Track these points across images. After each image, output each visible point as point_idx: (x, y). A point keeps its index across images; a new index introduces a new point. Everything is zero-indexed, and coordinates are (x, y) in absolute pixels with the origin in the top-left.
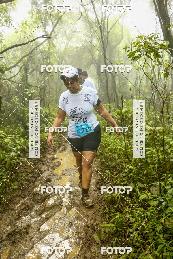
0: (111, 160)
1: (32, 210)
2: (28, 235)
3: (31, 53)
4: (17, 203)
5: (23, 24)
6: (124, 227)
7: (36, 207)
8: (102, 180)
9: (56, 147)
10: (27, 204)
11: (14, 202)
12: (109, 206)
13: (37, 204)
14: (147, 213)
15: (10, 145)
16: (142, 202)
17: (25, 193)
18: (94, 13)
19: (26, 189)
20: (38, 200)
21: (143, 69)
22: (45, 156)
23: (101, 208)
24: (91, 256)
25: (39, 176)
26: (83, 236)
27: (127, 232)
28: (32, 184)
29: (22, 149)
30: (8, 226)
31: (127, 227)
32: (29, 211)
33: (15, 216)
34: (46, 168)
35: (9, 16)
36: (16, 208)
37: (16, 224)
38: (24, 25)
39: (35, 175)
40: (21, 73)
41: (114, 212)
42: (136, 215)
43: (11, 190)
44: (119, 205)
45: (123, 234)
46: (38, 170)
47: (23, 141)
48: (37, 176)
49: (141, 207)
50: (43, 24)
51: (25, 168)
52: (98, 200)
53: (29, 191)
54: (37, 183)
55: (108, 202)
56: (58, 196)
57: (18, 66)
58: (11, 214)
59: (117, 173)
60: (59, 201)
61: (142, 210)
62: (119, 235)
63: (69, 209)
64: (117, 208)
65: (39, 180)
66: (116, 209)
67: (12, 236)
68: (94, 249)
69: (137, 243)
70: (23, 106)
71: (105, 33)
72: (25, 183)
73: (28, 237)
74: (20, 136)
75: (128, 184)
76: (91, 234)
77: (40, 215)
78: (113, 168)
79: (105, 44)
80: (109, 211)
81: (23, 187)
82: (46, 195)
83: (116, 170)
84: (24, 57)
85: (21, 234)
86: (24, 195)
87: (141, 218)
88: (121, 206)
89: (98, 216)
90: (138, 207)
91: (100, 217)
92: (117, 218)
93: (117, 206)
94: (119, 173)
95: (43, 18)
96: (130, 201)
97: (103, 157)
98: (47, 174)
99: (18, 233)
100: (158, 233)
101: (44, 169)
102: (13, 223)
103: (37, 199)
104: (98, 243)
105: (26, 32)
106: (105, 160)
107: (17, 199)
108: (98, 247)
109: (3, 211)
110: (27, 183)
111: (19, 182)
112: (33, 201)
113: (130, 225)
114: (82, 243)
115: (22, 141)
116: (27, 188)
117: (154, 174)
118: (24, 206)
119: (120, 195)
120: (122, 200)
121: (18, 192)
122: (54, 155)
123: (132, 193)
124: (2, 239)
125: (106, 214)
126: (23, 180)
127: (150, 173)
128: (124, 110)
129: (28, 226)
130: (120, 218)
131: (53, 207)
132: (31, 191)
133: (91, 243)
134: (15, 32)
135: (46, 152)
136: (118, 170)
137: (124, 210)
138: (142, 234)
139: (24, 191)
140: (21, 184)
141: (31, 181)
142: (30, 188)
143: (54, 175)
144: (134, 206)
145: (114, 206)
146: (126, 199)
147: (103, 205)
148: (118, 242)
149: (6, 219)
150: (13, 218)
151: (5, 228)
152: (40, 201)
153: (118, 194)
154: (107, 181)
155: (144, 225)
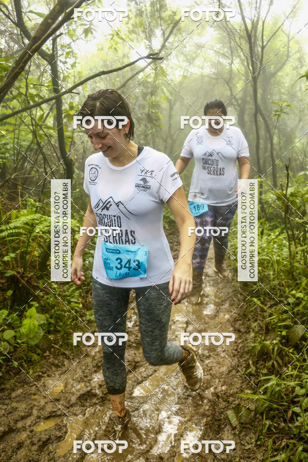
3: (124, 86)
5: (113, 35)
6: (285, 403)
8: (244, 315)
12: (255, 363)
18: (240, 12)
20: (130, 343)
23: (241, 366)
26: (207, 413)
27: (290, 413)
30: (79, 382)
31: (289, 404)
33: (92, 366)
36: (93, 353)
38: (116, 38)
41: (266, 375)
44: (275, 363)
45: (281, 415)
50: (146, 36)
52: (236, 350)
55: (255, 355)
58: (85, 364)
59: (273, 304)
62: (274, 417)
64: (272, 368)
66: (269, 369)
67: (86, 400)
68: (227, 436)
71: (256, 49)
75: (292, 324)
76: (222, 410)
78: (265, 294)
80: (256, 372)
83: (270, 299)
88: (278, 364)
89: (235, 379)
91: (240, 382)
92: (272, 386)
93: (270, 363)
94: (276, 304)
95: (147, 23)
96: (295, 357)
99: (95, 395)
102: (88, 378)
104: (236, 427)
105: (117, 49)
108: (234, 433)
109: (71, 357)
113: (296, 400)
114: (206, 425)
119: (276, 344)
120: (281, 353)
123: (299, 342)
124: (69, 402)
125: (250, 375)
128: (290, 191)
130: (278, 385)
133: (223, 426)
137: (284, 371)
144: (302, 366)
145: (265, 363)
146: (288, 353)
147: (244, 361)
148: (272, 428)
149: (76, 371)
150: (88, 370)
151: (75, 385)
152: (134, 345)
153: (275, 342)
154: (254, 317)
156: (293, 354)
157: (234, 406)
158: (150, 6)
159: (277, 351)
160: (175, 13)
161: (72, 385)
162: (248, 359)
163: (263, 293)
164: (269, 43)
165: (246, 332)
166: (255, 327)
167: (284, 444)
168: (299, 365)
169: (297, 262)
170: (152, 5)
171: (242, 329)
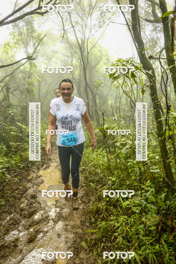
0: (95, 175)
1: (20, 224)
2: (18, 248)
3: (13, 73)
4: (4, 219)
5: (5, 45)
7: (23, 222)
8: (87, 193)
9: (40, 166)
10: (15, 219)
11: (1, 217)
13: (24, 219)
14: (130, 220)
16: (126, 211)
18: (75, 35)
19: (13, 205)
21: (122, 88)
22: (29, 175)
24: (80, 262)
25: (24, 193)
27: (113, 238)
28: (18, 200)
29: (7, 167)
32: (16, 226)
33: (3, 231)
34: (31, 185)
36: (3, 223)
37: (5, 238)
38: (7, 46)
39: (21, 192)
40: (3, 92)
41: (100, 221)
42: (120, 221)
44: (104, 215)
45: (109, 240)
46: (23, 187)
48: (23, 193)
49: (125, 215)
50: (24, 45)
51: (10, 186)
52: (84, 212)
53: (16, 208)
54: (23, 200)
55: (94, 213)
56: (44, 211)
59: (101, 186)
60: (46, 215)
61: (126, 217)
63: (56, 222)
65: (25, 197)
66: (101, 219)
67: (1, 250)
68: (82, 255)
69: (122, 246)
70: (6, 125)
71: (84, 54)
73: (17, 250)
74: (2, 155)
76: (79, 243)
77: (28, 229)
78: (97, 182)
79: (85, 64)
80: (95, 221)
81: (10, 203)
82: (33, 210)
83: (100, 184)
84: (5, 77)
85: (10, 248)
86: (10, 211)
87: (125, 224)
88: (106, 216)
90: (122, 215)
93: (102, 216)
94: (103, 186)
96: (114, 210)
97: (87, 172)
98: (32, 191)
99: (7, 247)
100: (141, 236)
101: (29, 186)
102: (2, 238)
103: (24, 214)
104: (87, 250)
105: (8, 52)
106: (89, 175)
107: (4, 215)
108: (86, 254)
110: (13, 199)
111: (5, 198)
112: (20, 216)
113: (116, 231)
115: (5, 160)
117: (136, 185)
118: (12, 221)
119: (104, 205)
120: (107, 210)
121: (5, 208)
122: (38, 173)
123: (115, 203)
125: (92, 223)
126: (10, 197)
127: (132, 184)
128: (105, 126)
129: (17, 240)
131: (40, 221)
132: (17, 207)
133: (80, 251)
135: (30, 170)
136: (102, 184)
137: (109, 219)
138: (127, 239)
139: (10, 207)
140: (8, 200)
141: (17, 198)
142: (17, 205)
143: (39, 191)
145: (99, 216)
146: (110, 209)
147: (88, 217)
148: (105, 247)
152: (28, 216)
153: (103, 204)
154: (92, 194)
155: (128, 229)
156: (113, 209)
157: (85, 240)
158: (26, 30)
159: (105, 208)
160: (40, 34)
162: (90, 215)
164: (91, 51)
165: (88, 202)
166: (93, 199)
168: (116, 213)
169: (112, 163)
170: (27, 30)
171: (86, 201)
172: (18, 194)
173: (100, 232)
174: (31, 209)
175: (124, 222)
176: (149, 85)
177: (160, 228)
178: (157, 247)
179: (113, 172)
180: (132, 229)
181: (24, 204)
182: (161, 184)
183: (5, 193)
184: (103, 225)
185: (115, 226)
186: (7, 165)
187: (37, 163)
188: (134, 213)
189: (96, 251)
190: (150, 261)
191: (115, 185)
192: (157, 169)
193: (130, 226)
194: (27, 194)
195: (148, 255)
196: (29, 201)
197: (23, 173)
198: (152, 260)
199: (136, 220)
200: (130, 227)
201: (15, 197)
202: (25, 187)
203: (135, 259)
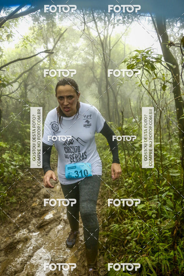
1: (30, 223)
3: (31, 69)
4: (15, 217)
5: (24, 39)
7: (34, 221)
8: (102, 196)
9: (55, 165)
10: (26, 217)
11: (12, 215)
12: (108, 220)
13: (35, 218)
14: (145, 225)
15: (7, 161)
16: (141, 215)
17: (23, 208)
18: (96, 30)
20: (36, 214)
23: (100, 222)
25: (37, 192)
28: (30, 199)
29: (20, 165)
30: (6, 237)
32: (27, 224)
33: (13, 228)
35: (11, 32)
37: (14, 236)
39: (34, 191)
40: (20, 89)
42: (134, 225)
43: (8, 204)
44: (118, 218)
45: (121, 244)
46: (37, 186)
47: (20, 157)
48: (35, 192)
49: (140, 219)
50: (44, 41)
51: (23, 184)
53: (27, 206)
54: (35, 199)
56: (57, 211)
57: (18, 82)
58: (9, 227)
60: (58, 215)
61: (141, 221)
62: (117, 245)
65: (38, 196)
69: (135, 251)
70: (22, 122)
71: (107, 51)
72: (23, 197)
74: (17, 153)
75: (127, 197)
79: (107, 62)
80: (108, 224)
81: (21, 201)
82: (44, 209)
83: (116, 186)
84: (24, 73)
86: (21, 209)
87: (140, 228)
88: (120, 219)
90: (137, 220)
93: (116, 219)
94: (119, 189)
95: (45, 34)
98: (46, 190)
100: (156, 242)
102: (11, 235)
105: (27, 47)
106: (105, 177)
107: (15, 213)
110: (25, 197)
111: (17, 196)
112: (31, 215)
113: (129, 235)
114: (81, 254)
116: (25, 203)
117: (153, 189)
118: (22, 219)
119: (119, 208)
120: (121, 213)
121: (16, 206)
125: (105, 226)
126: (22, 195)
127: (150, 187)
128: (124, 127)
131: (52, 221)
132: (29, 205)
134: (16, 48)
136: (118, 186)
137: (123, 222)
138: (140, 244)
139: (22, 205)
140: (20, 198)
141: (30, 197)
142: (29, 203)
145: (113, 219)
146: (125, 212)
147: (102, 219)
148: (117, 251)
149: (4, 231)
150: (11, 231)
151: (3, 239)
152: (39, 215)
155: (142, 234)
156: (128, 213)
159: (119, 212)
160: (61, 29)
161: (1, 239)
162: (104, 218)
163: (112, 184)
164: (114, 48)
165: (103, 205)
167: (122, 257)
168: (131, 217)
169: (129, 164)
170: (48, 24)
171: (100, 203)
172: (30, 193)
173: (112, 235)
174: (43, 208)
175: (138, 226)
176: (172, 82)
177: (175, 232)
178: (172, 253)
179: (131, 175)
180: (146, 234)
181: (36, 203)
182: (181, 189)
183: (17, 191)
184: (116, 228)
185: (128, 230)
186: (21, 163)
187: (52, 163)
188: (150, 217)
189: (107, 254)
190: (163, 267)
191: (132, 188)
192: (177, 173)
193: (145, 230)
194: (40, 193)
195: (162, 261)
196: (42, 200)
197: (37, 171)
198: (165, 267)
199: (152, 225)
200: (145, 232)
201: (27, 196)
202: (38, 186)
203: (147, 264)
